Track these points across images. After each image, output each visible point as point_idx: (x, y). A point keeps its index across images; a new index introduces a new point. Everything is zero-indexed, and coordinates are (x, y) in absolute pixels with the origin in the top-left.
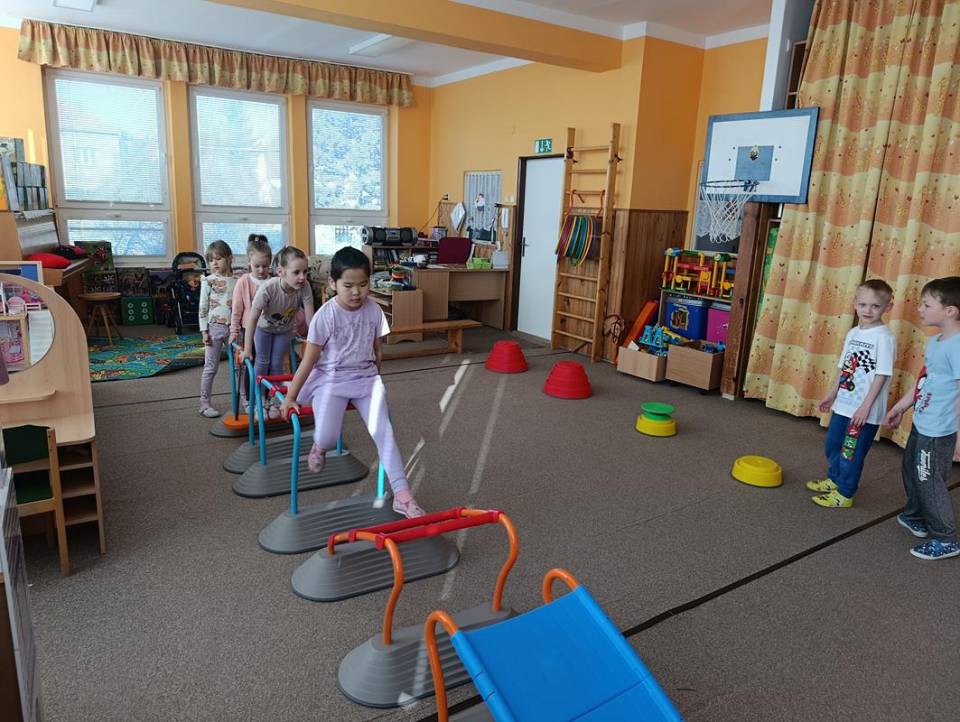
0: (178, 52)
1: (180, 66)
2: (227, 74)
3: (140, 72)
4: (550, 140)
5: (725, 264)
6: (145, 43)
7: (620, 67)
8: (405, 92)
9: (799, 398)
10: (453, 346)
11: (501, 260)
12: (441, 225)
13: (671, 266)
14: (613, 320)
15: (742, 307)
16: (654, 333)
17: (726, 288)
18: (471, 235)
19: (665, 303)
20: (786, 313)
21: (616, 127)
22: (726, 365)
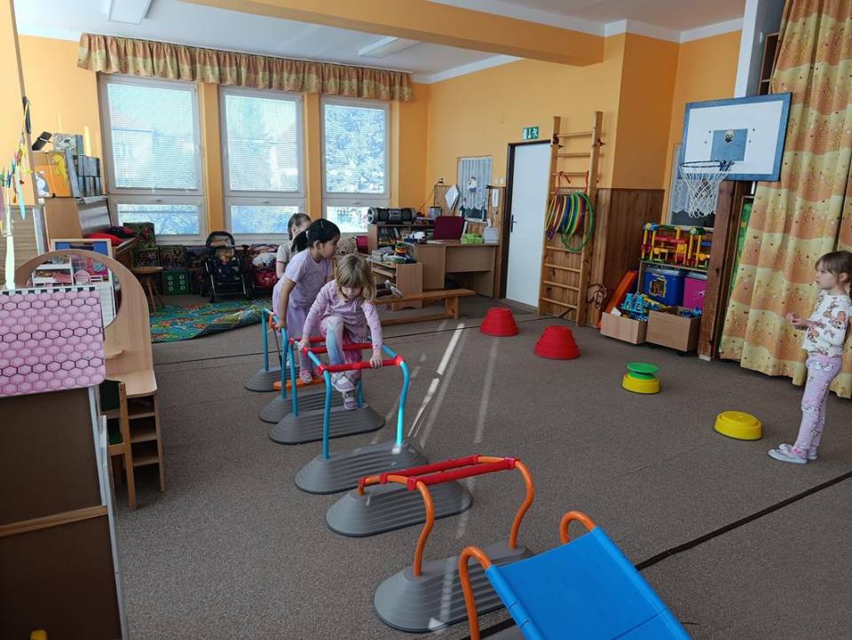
0: (211, 58)
1: (213, 70)
2: (253, 76)
3: (179, 76)
4: (537, 128)
5: (700, 237)
6: (183, 50)
7: (601, 61)
8: (406, 89)
9: (772, 358)
10: (450, 312)
11: (491, 236)
12: (437, 206)
13: (649, 240)
14: (596, 288)
15: (717, 276)
16: (635, 300)
17: (702, 259)
18: (463, 213)
19: (644, 273)
20: (760, 282)
21: (599, 115)
22: (703, 328)
